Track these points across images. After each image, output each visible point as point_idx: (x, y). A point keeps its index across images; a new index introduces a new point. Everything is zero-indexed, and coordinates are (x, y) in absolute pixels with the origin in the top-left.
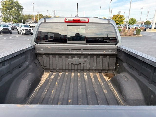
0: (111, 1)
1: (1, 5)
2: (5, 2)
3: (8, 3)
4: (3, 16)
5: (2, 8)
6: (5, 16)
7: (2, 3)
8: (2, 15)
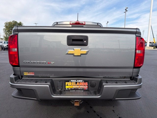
0: (108, 22)
1: (4, 26)
2: (9, 23)
3: (12, 24)
4: (6, 36)
5: (6, 28)
6: (8, 36)
7: (6, 23)
8: (5, 34)
